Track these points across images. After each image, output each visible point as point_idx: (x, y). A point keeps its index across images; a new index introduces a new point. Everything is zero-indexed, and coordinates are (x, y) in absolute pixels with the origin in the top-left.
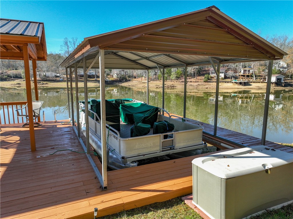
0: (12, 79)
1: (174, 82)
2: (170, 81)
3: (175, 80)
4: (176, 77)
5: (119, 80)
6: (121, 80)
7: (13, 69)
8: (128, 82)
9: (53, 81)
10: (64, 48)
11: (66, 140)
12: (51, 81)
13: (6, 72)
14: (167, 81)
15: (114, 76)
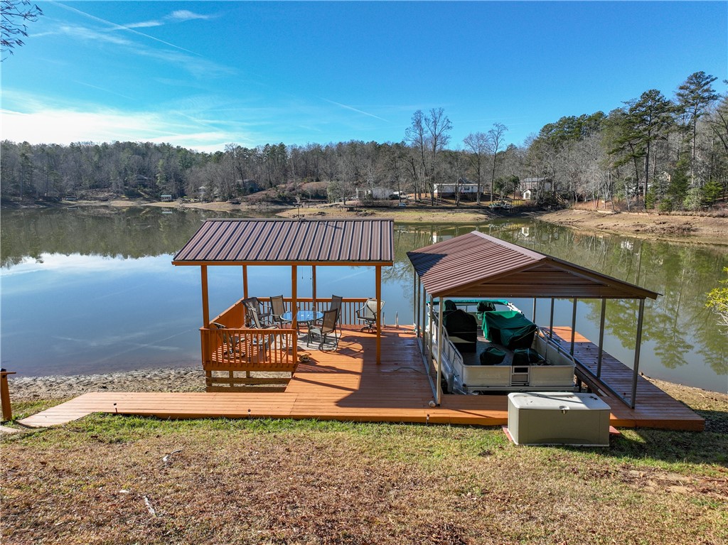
0: (309, 200)
1: (692, 217)
2: (681, 213)
3: (697, 210)
4: (703, 201)
5: (536, 207)
6: (542, 205)
7: (312, 181)
8: (559, 212)
9: (384, 207)
10: (412, 133)
11: (409, 356)
12: (382, 207)
13: (300, 186)
14: (673, 213)
15: (525, 194)
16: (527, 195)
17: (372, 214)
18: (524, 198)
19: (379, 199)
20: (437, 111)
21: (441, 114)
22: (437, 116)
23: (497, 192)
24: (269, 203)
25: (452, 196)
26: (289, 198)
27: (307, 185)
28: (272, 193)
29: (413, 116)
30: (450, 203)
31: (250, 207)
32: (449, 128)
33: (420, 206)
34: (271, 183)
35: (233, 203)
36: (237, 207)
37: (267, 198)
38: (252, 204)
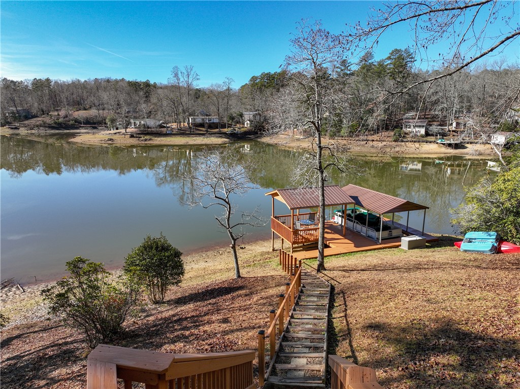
1: (346, 141)
2: (340, 138)
3: (348, 137)
4: (350, 132)
5: (254, 132)
6: (257, 131)
12: (155, 134)
13: (71, 114)
14: (336, 138)
15: (246, 123)
16: (247, 124)
17: (150, 139)
18: (246, 126)
19: (151, 128)
20: (189, 67)
21: (192, 70)
22: (189, 71)
23: (230, 123)
24: (47, 129)
25: (202, 125)
26: (64, 124)
27: (76, 113)
28: (48, 120)
29: (172, 70)
30: (201, 130)
31: (29, 132)
32: (198, 79)
33: (182, 133)
34: (43, 111)
35: (12, 128)
36: (16, 131)
37: (44, 124)
38: (31, 129)
